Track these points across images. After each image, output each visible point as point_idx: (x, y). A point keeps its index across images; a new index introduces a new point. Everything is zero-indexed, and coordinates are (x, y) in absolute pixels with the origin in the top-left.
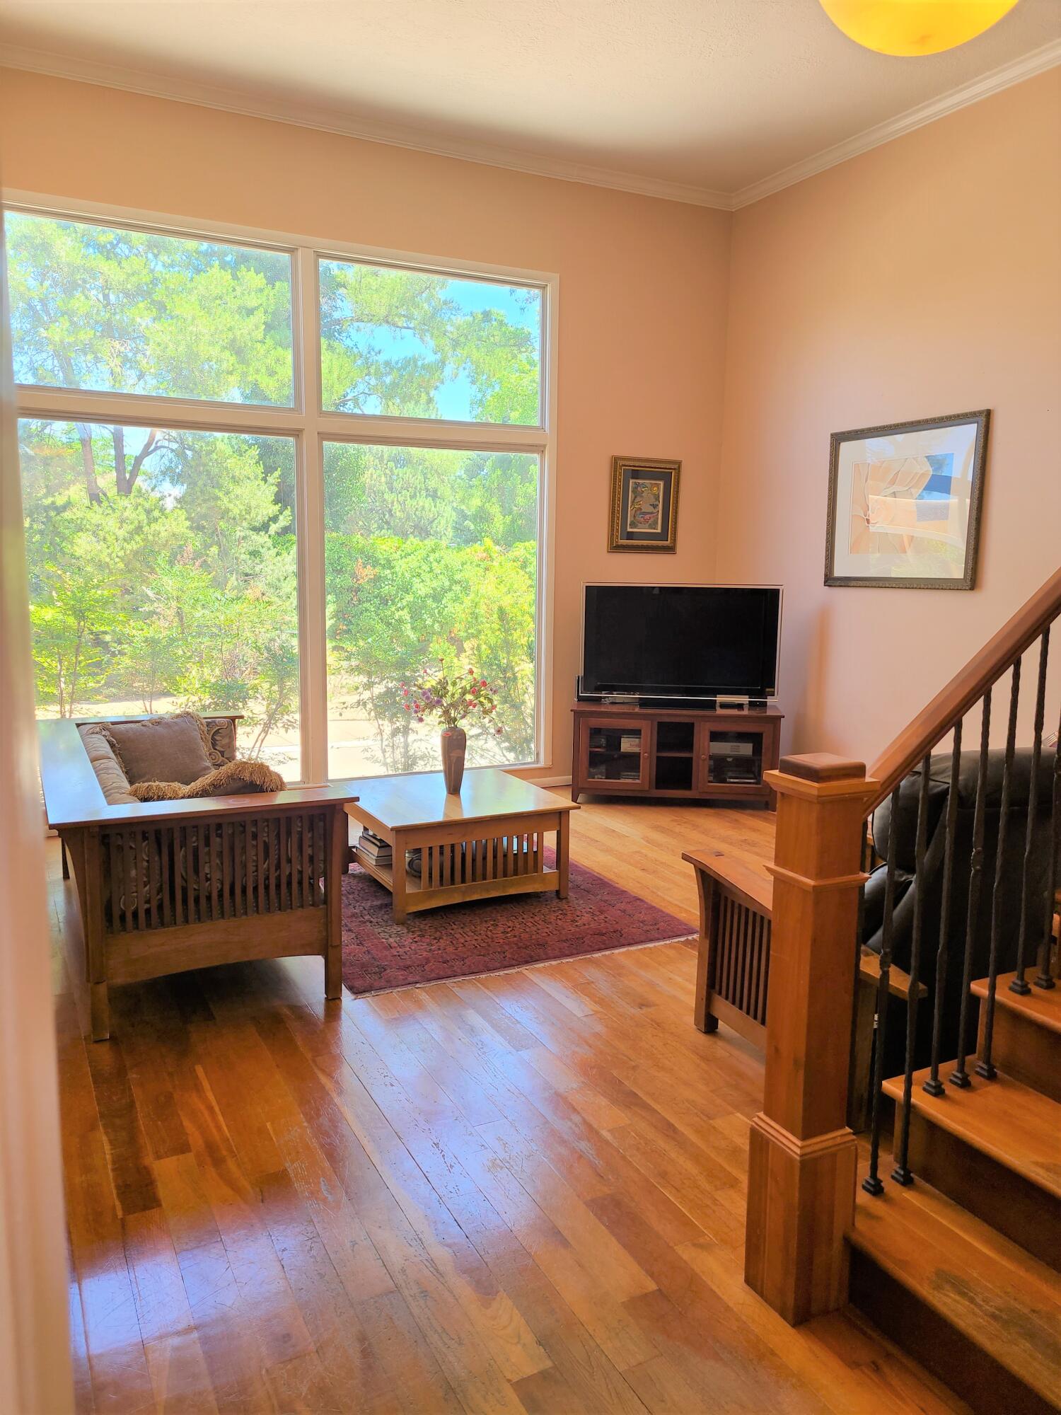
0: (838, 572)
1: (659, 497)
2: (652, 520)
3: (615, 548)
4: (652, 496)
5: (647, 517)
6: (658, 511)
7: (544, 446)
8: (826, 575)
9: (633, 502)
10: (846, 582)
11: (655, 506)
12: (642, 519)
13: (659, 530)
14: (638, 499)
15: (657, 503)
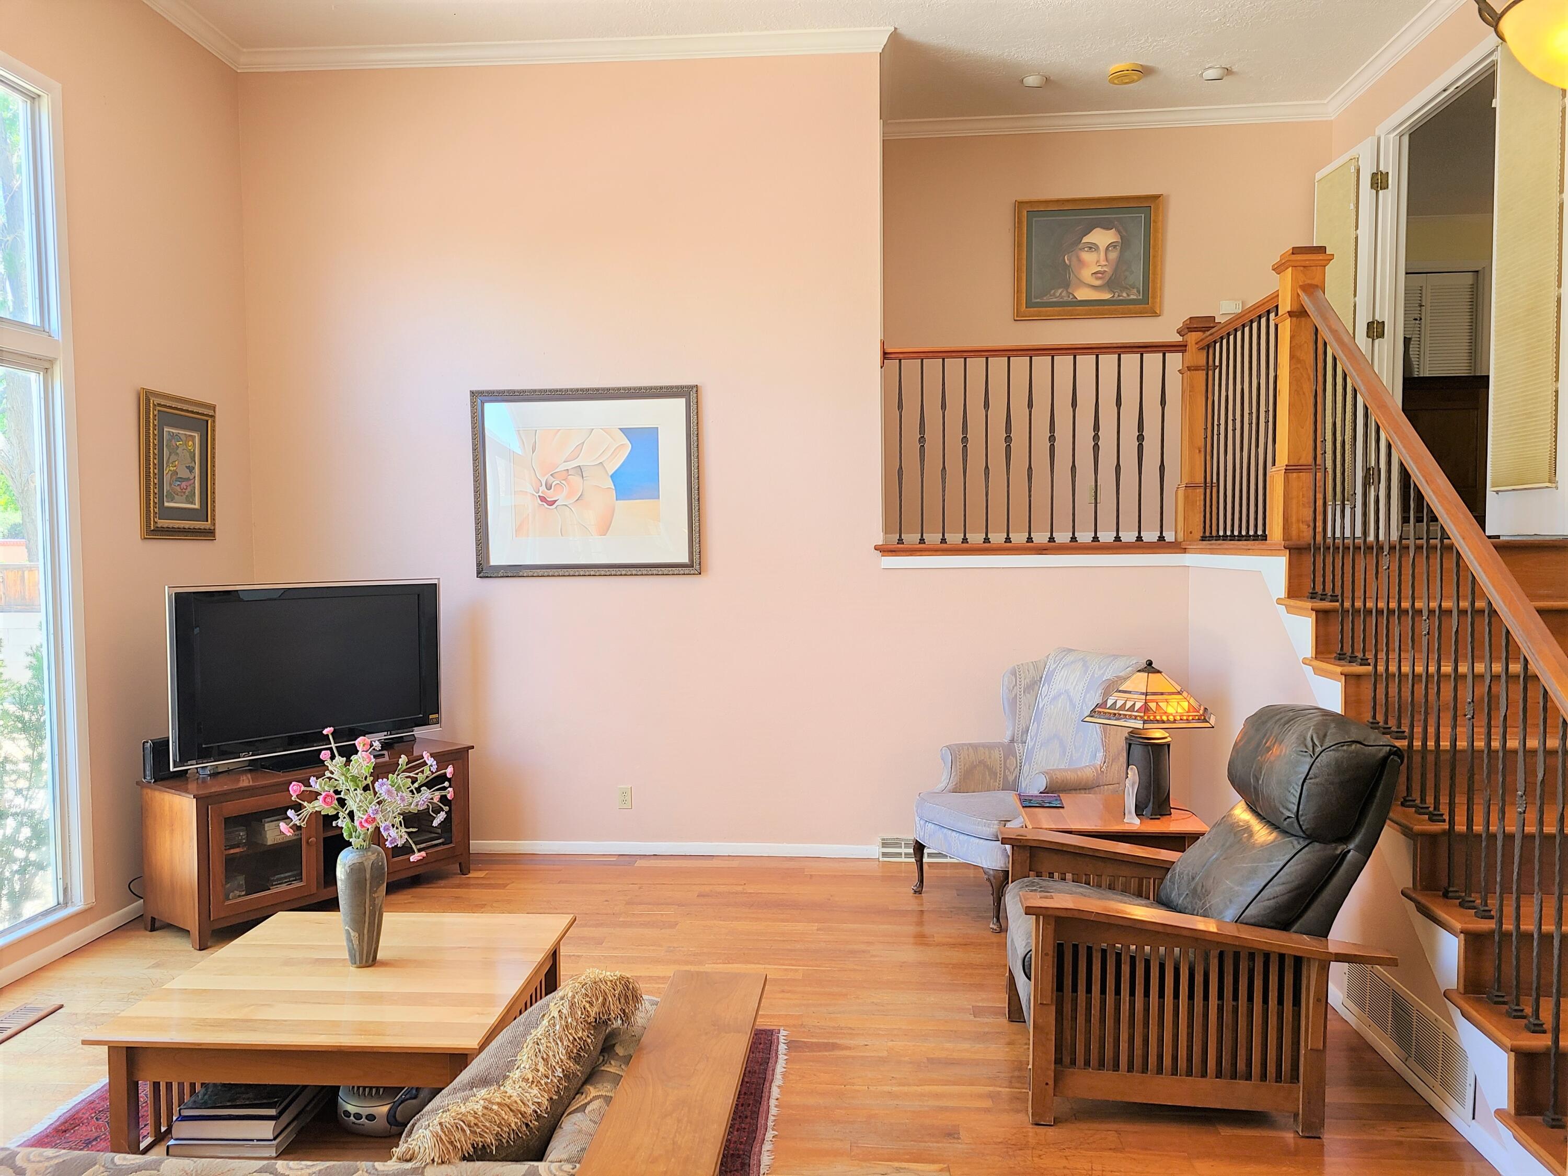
0: (496, 558)
1: (194, 454)
2: (189, 489)
3: (154, 532)
4: (188, 454)
5: (184, 484)
6: (195, 477)
7: (52, 361)
8: (479, 564)
9: (168, 462)
10: (513, 572)
11: (191, 469)
12: (178, 488)
13: (197, 506)
14: (173, 457)
15: (193, 464)
